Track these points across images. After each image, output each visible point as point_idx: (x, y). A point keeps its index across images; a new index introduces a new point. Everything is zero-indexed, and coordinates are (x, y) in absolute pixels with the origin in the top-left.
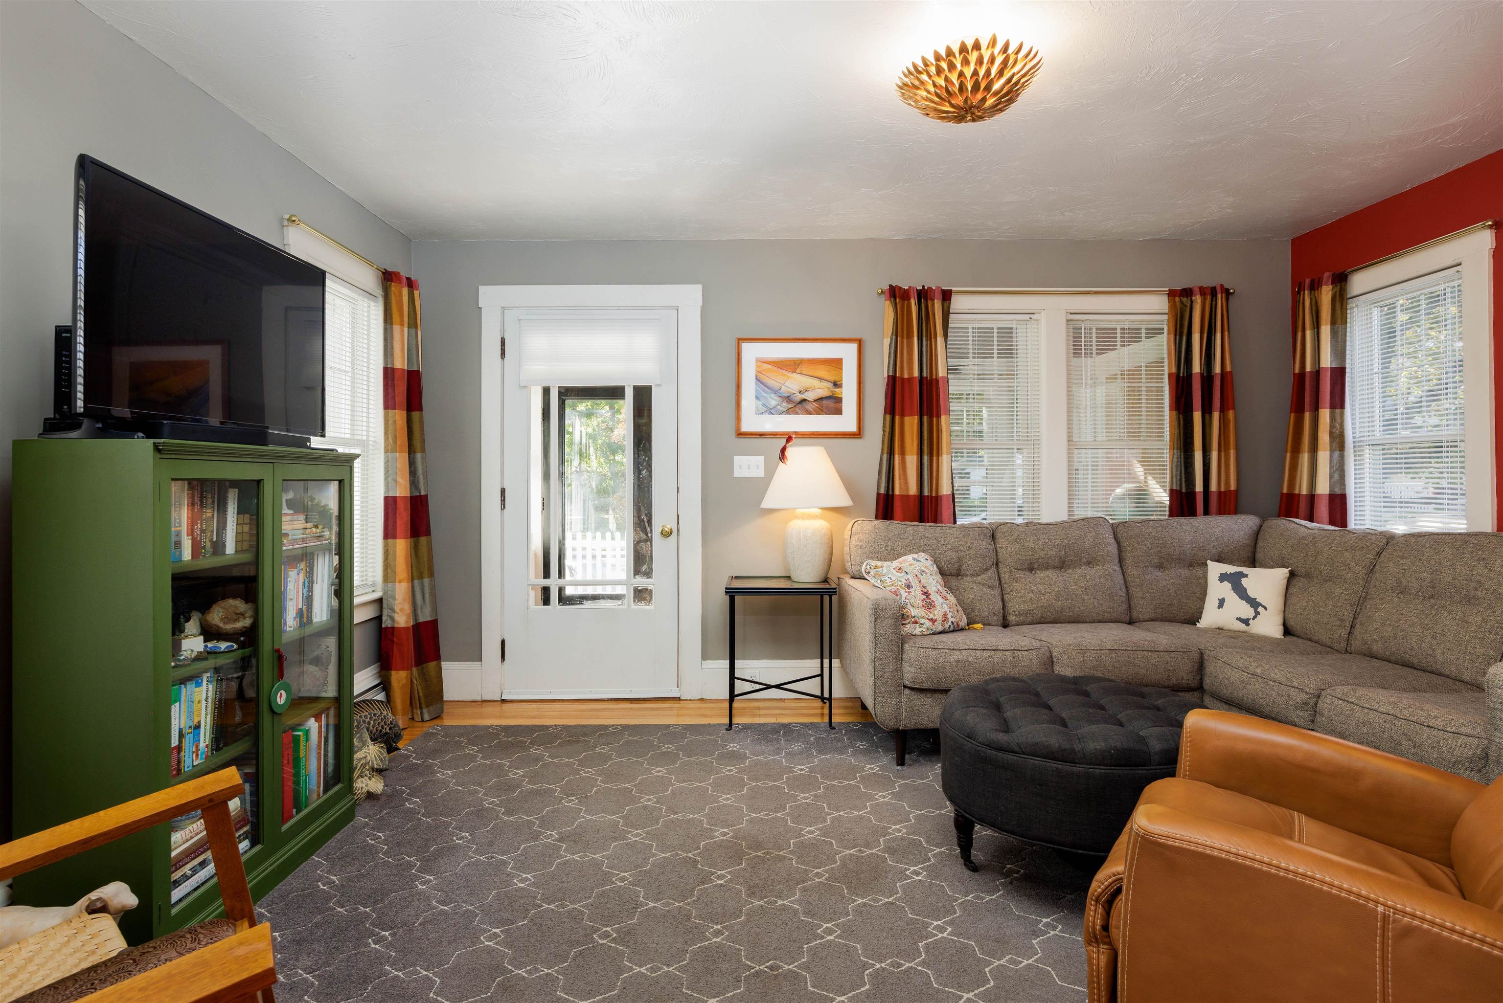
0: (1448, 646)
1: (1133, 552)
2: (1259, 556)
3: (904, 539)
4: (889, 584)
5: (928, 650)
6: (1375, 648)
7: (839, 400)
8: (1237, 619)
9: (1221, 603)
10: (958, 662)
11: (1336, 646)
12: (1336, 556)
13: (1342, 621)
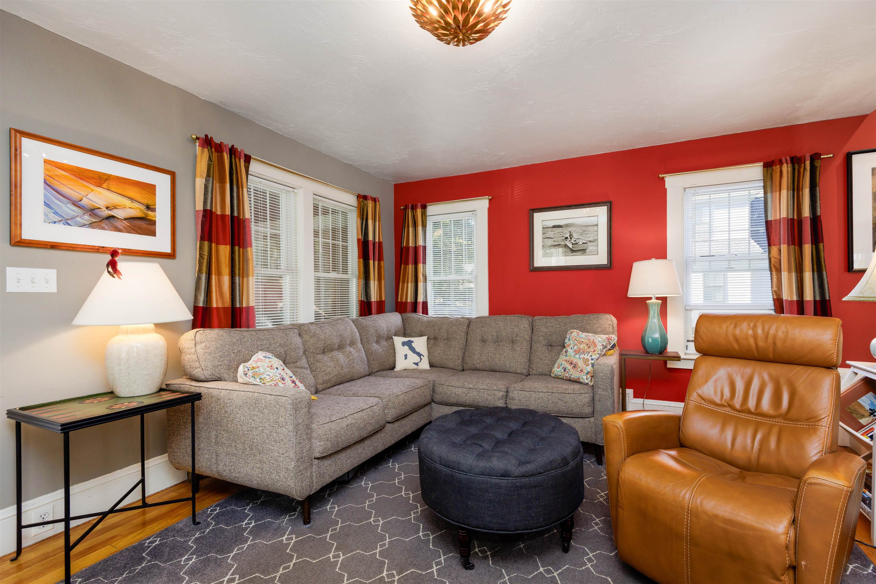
0: (511, 360)
1: (366, 335)
2: (408, 332)
3: (245, 342)
4: (268, 380)
5: (329, 424)
6: (478, 366)
7: (153, 223)
8: (414, 363)
9: (406, 356)
10: (347, 426)
11: (457, 368)
12: (450, 329)
13: (459, 357)
